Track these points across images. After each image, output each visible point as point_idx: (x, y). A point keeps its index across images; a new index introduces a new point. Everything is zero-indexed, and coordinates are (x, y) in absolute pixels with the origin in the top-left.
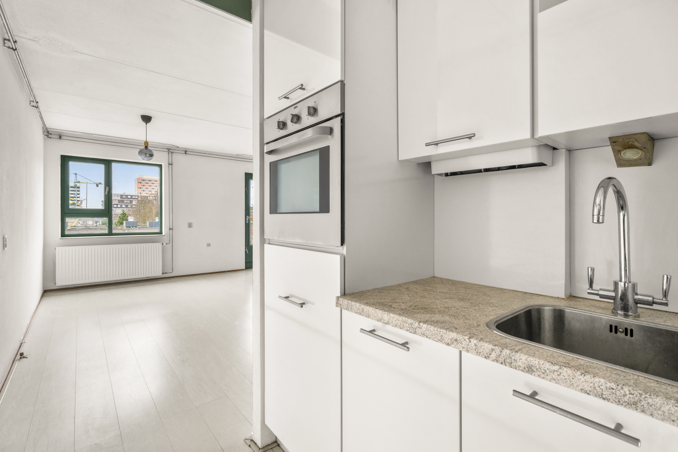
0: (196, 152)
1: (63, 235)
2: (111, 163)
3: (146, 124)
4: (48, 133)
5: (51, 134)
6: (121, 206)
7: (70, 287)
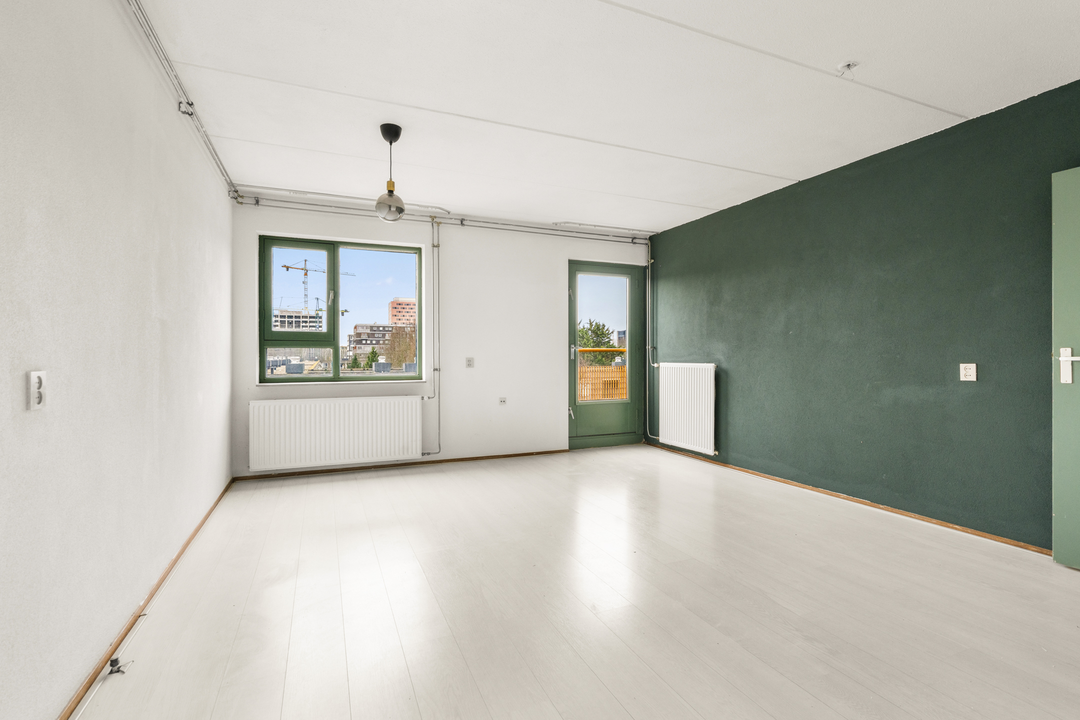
0: (480, 222)
1: (263, 379)
2: (338, 247)
3: (391, 144)
4: (237, 195)
5: (242, 197)
6: (371, 341)
7: (273, 473)
